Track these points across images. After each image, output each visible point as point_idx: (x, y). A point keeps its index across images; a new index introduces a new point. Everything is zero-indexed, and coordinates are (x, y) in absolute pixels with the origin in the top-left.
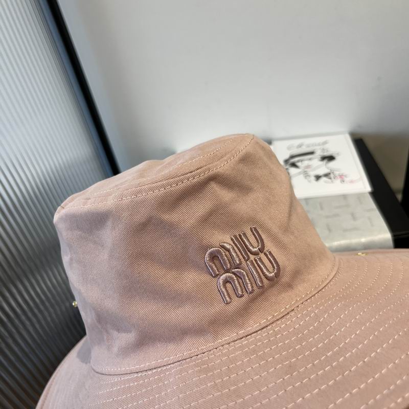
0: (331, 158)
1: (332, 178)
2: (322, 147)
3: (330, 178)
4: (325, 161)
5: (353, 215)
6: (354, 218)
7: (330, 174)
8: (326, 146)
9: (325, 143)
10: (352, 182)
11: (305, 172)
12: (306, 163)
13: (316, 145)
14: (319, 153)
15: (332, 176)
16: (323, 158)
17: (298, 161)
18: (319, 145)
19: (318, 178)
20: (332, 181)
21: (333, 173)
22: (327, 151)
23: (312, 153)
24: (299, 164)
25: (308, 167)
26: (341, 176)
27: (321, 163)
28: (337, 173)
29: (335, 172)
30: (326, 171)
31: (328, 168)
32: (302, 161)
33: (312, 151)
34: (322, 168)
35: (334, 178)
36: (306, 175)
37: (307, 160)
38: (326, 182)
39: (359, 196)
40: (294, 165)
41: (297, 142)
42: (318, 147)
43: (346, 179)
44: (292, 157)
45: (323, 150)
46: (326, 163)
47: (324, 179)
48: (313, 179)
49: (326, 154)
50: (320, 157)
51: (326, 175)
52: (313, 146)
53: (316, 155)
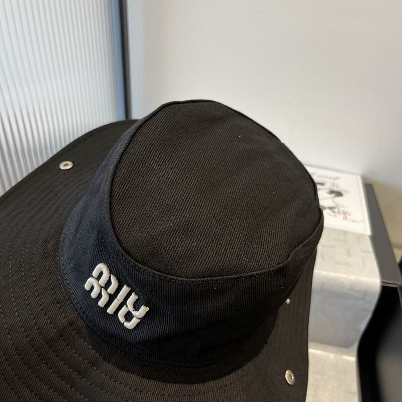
0: (339, 194)
1: (336, 213)
2: (333, 181)
3: (334, 212)
4: (333, 195)
5: (348, 251)
6: (349, 253)
7: (335, 208)
8: (337, 182)
9: (336, 178)
10: (354, 221)
13: (327, 178)
14: (328, 186)
15: (336, 210)
16: (332, 192)
18: (330, 178)
19: (322, 208)
20: (335, 216)
21: (338, 208)
22: (337, 186)
23: (321, 184)
26: (345, 213)
27: (329, 196)
28: (342, 209)
29: (340, 207)
30: (332, 204)
31: (334, 202)
33: (322, 182)
34: (329, 201)
35: (338, 213)
38: (329, 214)
39: (359, 237)
42: (329, 181)
43: (348, 217)
45: (333, 184)
46: (334, 197)
47: (327, 211)
49: (335, 189)
50: (328, 190)
51: (331, 208)
52: (324, 177)
53: (325, 187)
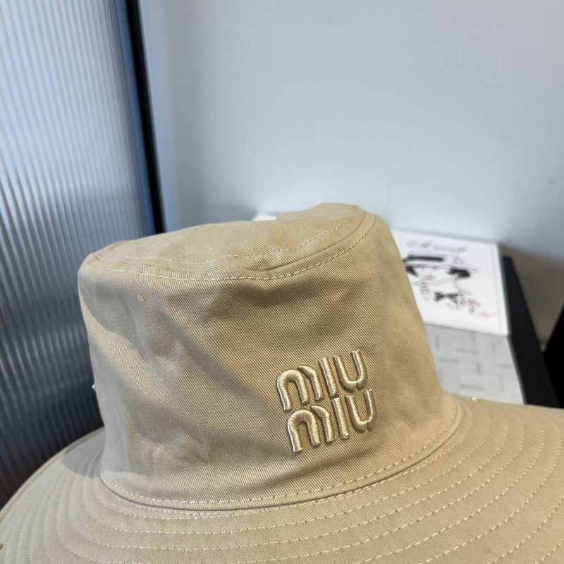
0: (464, 274)
1: (459, 303)
2: (455, 254)
3: (456, 302)
4: (455, 276)
5: (478, 366)
6: (479, 369)
7: (457, 295)
8: (462, 255)
9: (461, 250)
10: (484, 315)
11: (424, 283)
12: (428, 271)
13: (448, 250)
14: (449, 262)
15: (459, 299)
16: (454, 271)
17: (418, 266)
18: (453, 250)
19: (439, 296)
20: (457, 307)
21: (461, 295)
22: (462, 262)
23: (440, 259)
24: (418, 270)
25: (430, 277)
26: (472, 303)
27: (449, 277)
28: (467, 297)
29: (465, 295)
30: (453, 290)
31: (456, 287)
32: (423, 267)
33: (441, 257)
34: (449, 284)
35: (461, 303)
36: (424, 288)
37: (431, 267)
38: (448, 305)
40: (410, 270)
41: (423, 239)
42: (451, 254)
43: (478, 310)
44: (412, 258)
45: (456, 259)
46: (456, 279)
47: (447, 301)
48: (432, 296)
49: (459, 266)
50: (449, 268)
51: (452, 296)
52: (443, 249)
53: (444, 263)
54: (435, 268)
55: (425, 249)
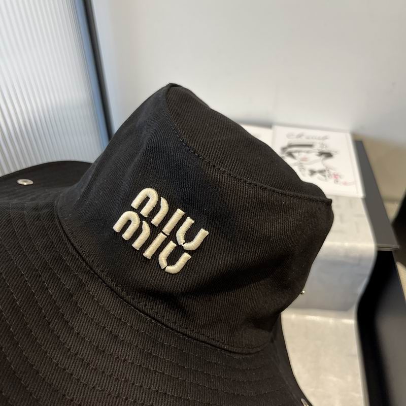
0: (329, 155)
2: (321, 141)
4: (323, 157)
7: (325, 171)
8: (326, 142)
9: (325, 138)
10: (345, 183)
11: (301, 164)
12: (303, 155)
13: (315, 139)
14: (317, 147)
16: (321, 154)
17: (296, 152)
18: (319, 139)
19: (312, 172)
20: (326, 179)
21: (328, 171)
22: (326, 147)
23: (310, 146)
24: (296, 155)
25: (305, 159)
27: (318, 158)
28: (332, 171)
29: (330, 170)
30: (321, 167)
31: (324, 165)
32: (299, 152)
33: (311, 144)
34: (319, 163)
36: (301, 167)
37: (304, 152)
38: (319, 179)
41: (297, 131)
42: (318, 141)
44: (290, 146)
45: (322, 145)
46: (323, 160)
49: (325, 150)
50: (317, 151)
52: (312, 138)
53: (314, 148)
54: (308, 152)
55: (299, 139)
